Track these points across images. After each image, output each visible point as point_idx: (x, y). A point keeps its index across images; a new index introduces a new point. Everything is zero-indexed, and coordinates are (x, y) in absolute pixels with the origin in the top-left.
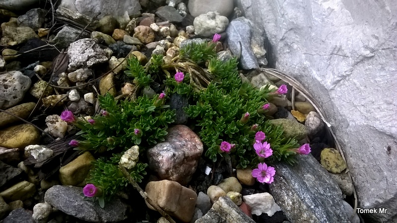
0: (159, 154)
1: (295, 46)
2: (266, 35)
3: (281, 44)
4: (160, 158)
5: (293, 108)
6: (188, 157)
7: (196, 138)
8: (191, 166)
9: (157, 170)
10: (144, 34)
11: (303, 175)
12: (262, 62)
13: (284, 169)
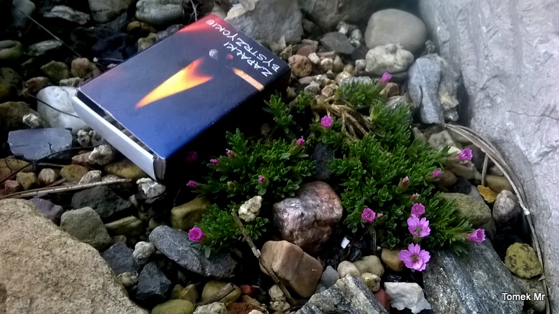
0: (285, 211)
1: (499, 100)
2: (463, 80)
3: (480, 96)
4: (285, 216)
5: (483, 182)
6: (320, 220)
7: (336, 200)
8: (322, 233)
9: (280, 230)
10: (299, 66)
11: (472, 271)
12: (451, 117)
13: (447, 258)
